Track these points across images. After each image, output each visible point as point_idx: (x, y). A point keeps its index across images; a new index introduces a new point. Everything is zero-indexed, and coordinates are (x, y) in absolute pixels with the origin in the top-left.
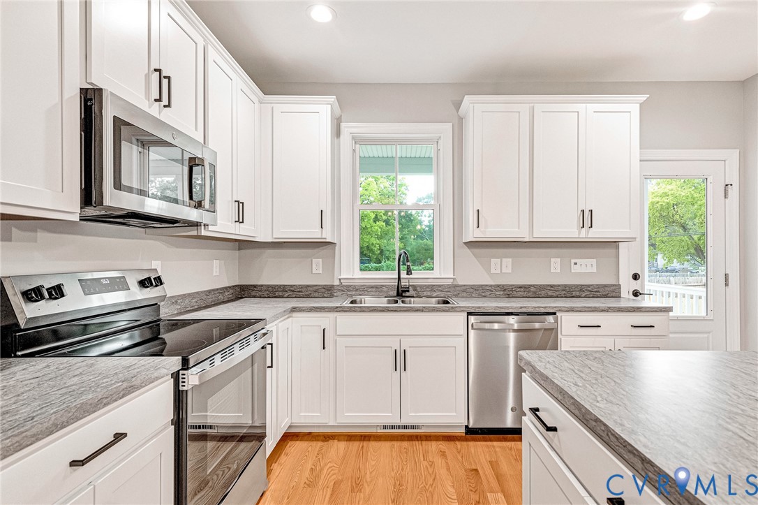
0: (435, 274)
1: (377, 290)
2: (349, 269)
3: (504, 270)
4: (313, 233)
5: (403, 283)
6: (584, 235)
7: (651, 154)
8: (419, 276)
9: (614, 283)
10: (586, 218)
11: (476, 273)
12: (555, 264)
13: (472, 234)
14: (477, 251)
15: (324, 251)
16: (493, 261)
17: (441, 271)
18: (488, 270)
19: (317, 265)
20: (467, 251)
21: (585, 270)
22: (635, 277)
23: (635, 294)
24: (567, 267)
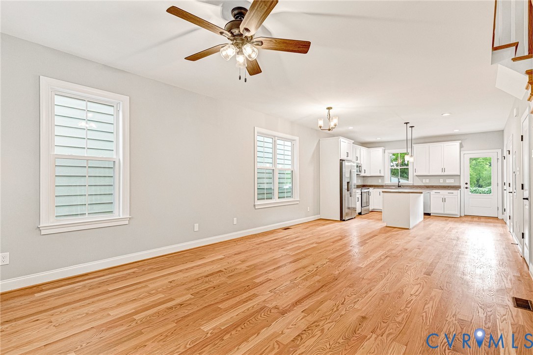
1: (394, 186)
2: (387, 181)
3: (426, 182)
4: (379, 175)
5: (400, 185)
6: (443, 174)
7: (465, 152)
9: (459, 185)
10: (443, 170)
11: (418, 183)
12: (441, 181)
13: (417, 174)
14: (420, 177)
15: (381, 178)
16: (424, 180)
17: (410, 182)
18: (422, 181)
19: (380, 181)
20: (417, 178)
21: (450, 182)
22: (466, 184)
23: (466, 188)
24: (444, 181)
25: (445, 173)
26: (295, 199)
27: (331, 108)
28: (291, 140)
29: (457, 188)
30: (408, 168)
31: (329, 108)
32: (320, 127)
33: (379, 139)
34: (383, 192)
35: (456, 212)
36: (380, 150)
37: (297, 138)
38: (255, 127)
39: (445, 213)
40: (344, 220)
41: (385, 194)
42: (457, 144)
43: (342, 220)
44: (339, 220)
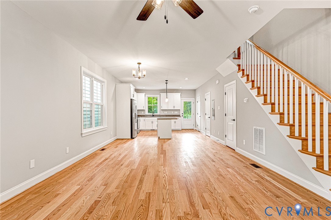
0: (158, 114)
1: (150, 115)
2: (147, 113)
3: (166, 113)
4: (142, 109)
5: (153, 115)
6: (174, 109)
7: (182, 99)
8: (155, 114)
9: (180, 114)
10: (174, 107)
11: (162, 113)
12: (172, 112)
13: (161, 109)
14: (163, 111)
15: (143, 111)
16: (165, 112)
17: (158, 113)
18: (164, 113)
19: (143, 113)
21: (176, 113)
22: (182, 114)
23: (182, 116)
24: (174, 113)
25: (175, 109)
26: (104, 126)
27: (141, 64)
28: (101, 82)
29: (179, 116)
30: (157, 106)
31: (139, 64)
32: (134, 75)
33: (144, 88)
34: (157, 119)
35: (180, 128)
36: (144, 94)
37: (105, 81)
38: (82, 67)
39: (176, 129)
40: (133, 138)
41: (159, 120)
42: (179, 94)
43: (132, 138)
44: (130, 138)
